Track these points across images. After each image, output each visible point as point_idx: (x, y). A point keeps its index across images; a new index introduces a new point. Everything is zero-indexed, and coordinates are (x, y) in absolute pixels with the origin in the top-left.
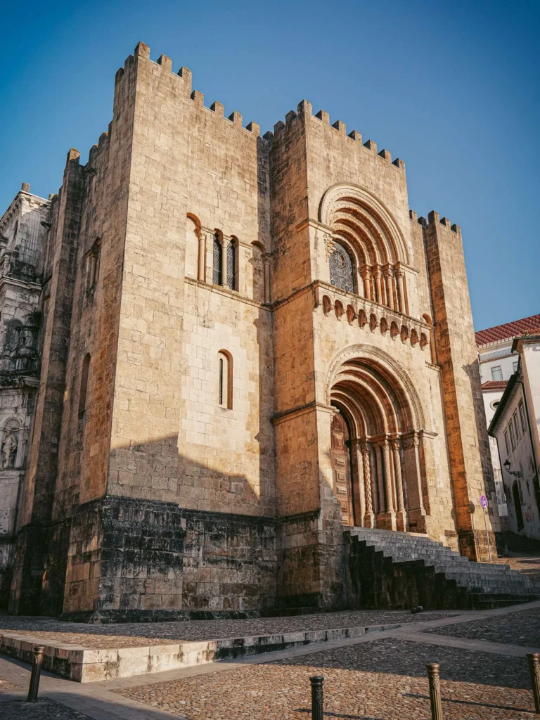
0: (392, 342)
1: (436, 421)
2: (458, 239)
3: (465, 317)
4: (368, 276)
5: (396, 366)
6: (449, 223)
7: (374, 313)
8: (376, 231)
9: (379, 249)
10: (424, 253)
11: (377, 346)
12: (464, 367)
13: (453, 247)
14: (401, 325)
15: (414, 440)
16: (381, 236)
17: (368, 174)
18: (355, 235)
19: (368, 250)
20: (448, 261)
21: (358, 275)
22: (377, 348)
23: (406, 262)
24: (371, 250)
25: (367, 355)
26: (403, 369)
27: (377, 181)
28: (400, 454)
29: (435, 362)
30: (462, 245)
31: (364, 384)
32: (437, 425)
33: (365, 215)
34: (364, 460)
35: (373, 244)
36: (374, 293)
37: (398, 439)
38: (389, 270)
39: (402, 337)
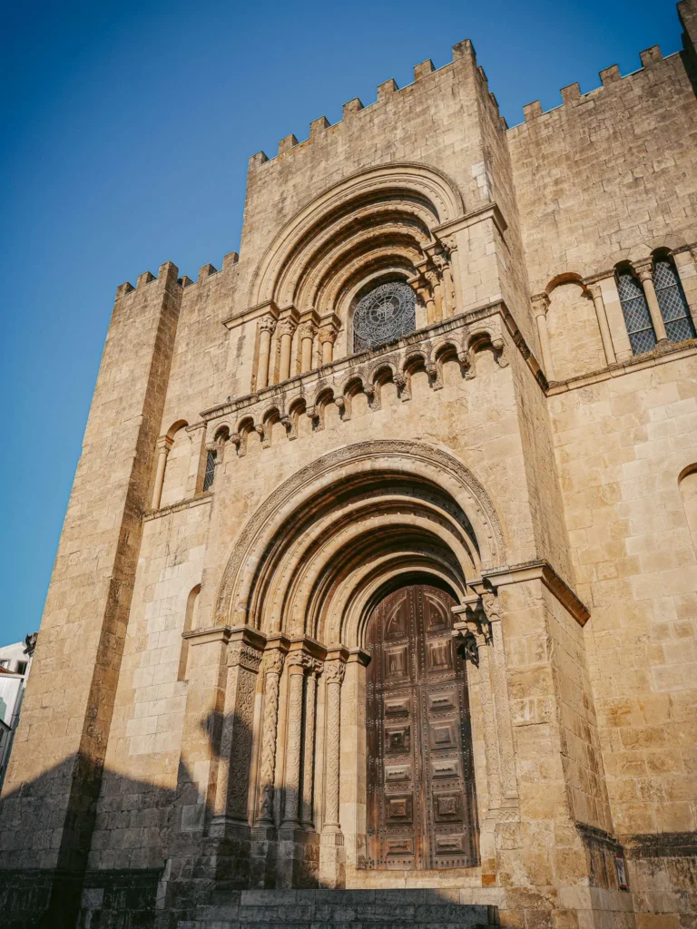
4: (427, 297)
7: (328, 386)
11: (355, 441)
14: (403, 361)
21: (418, 308)
26: (435, 448)
38: (435, 257)
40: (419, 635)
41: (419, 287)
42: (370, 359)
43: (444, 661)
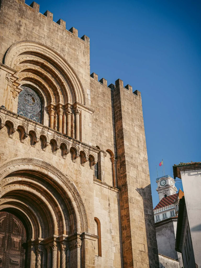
0: (62, 160)
1: (113, 231)
2: (138, 100)
3: (141, 153)
4: (53, 113)
5: (65, 179)
6: (132, 88)
7: (45, 135)
8: (60, 80)
9: (63, 94)
10: (111, 107)
11: (47, 161)
12: (138, 190)
13: (133, 104)
14: (71, 146)
15: (77, 241)
16: (64, 84)
17: (56, 40)
18: (43, 83)
19: (55, 94)
20: (128, 113)
21: (45, 112)
22: (46, 164)
23: (83, 103)
24: (56, 94)
25: (37, 169)
26: (71, 182)
27: (63, 45)
28: (66, 254)
29: (116, 186)
30: (141, 104)
31: (39, 194)
32: (113, 234)
33: (51, 68)
34: (37, 260)
35: (58, 90)
36: (56, 125)
37: (64, 241)
38: (69, 108)
39: (72, 157)
40: (9, 233)
41: (53, 108)
42: (61, 137)
43: (18, 247)
